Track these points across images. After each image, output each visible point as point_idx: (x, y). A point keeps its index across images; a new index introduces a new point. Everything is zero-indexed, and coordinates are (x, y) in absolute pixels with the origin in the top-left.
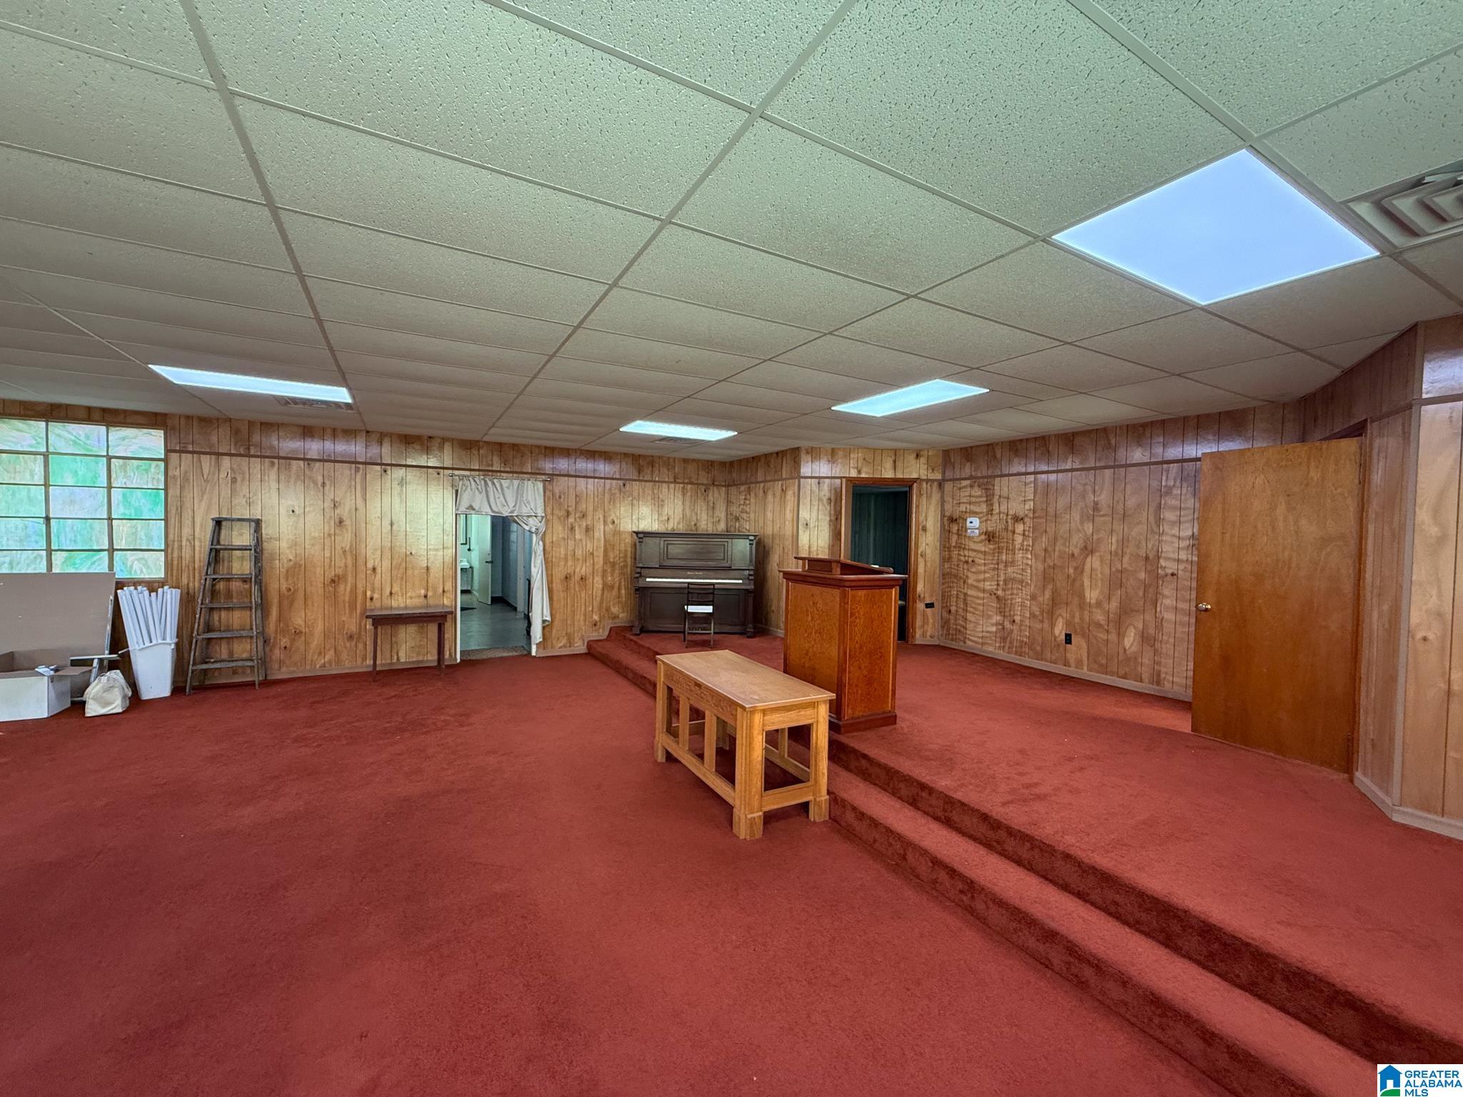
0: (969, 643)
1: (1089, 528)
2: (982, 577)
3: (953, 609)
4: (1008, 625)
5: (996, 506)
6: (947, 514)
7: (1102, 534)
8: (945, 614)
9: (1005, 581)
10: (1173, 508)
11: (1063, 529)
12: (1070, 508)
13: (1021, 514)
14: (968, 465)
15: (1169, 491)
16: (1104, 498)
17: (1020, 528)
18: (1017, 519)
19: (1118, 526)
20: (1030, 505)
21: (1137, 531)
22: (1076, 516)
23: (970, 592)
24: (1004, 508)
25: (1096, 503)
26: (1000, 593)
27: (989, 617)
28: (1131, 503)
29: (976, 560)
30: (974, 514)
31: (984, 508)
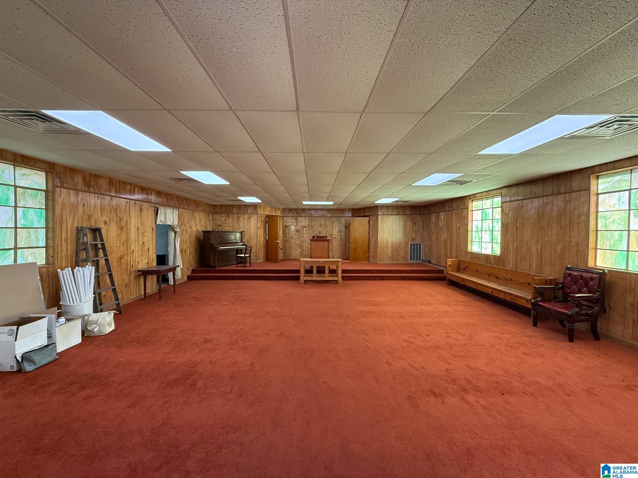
0: (292, 257)
1: (320, 229)
2: (295, 241)
3: (287, 249)
4: (302, 251)
5: (299, 224)
6: (285, 225)
7: (323, 230)
8: (285, 251)
9: (302, 241)
10: (335, 225)
11: (315, 229)
12: (316, 225)
13: (305, 226)
14: (290, 213)
15: (334, 222)
16: (323, 223)
17: (305, 229)
18: (304, 227)
19: (325, 228)
20: (307, 224)
21: (329, 229)
22: (317, 226)
23: (292, 245)
24: (301, 224)
25: (321, 224)
26: (300, 244)
27: (298, 250)
28: (328, 224)
29: (294, 236)
30: (293, 225)
31: (295, 224)
